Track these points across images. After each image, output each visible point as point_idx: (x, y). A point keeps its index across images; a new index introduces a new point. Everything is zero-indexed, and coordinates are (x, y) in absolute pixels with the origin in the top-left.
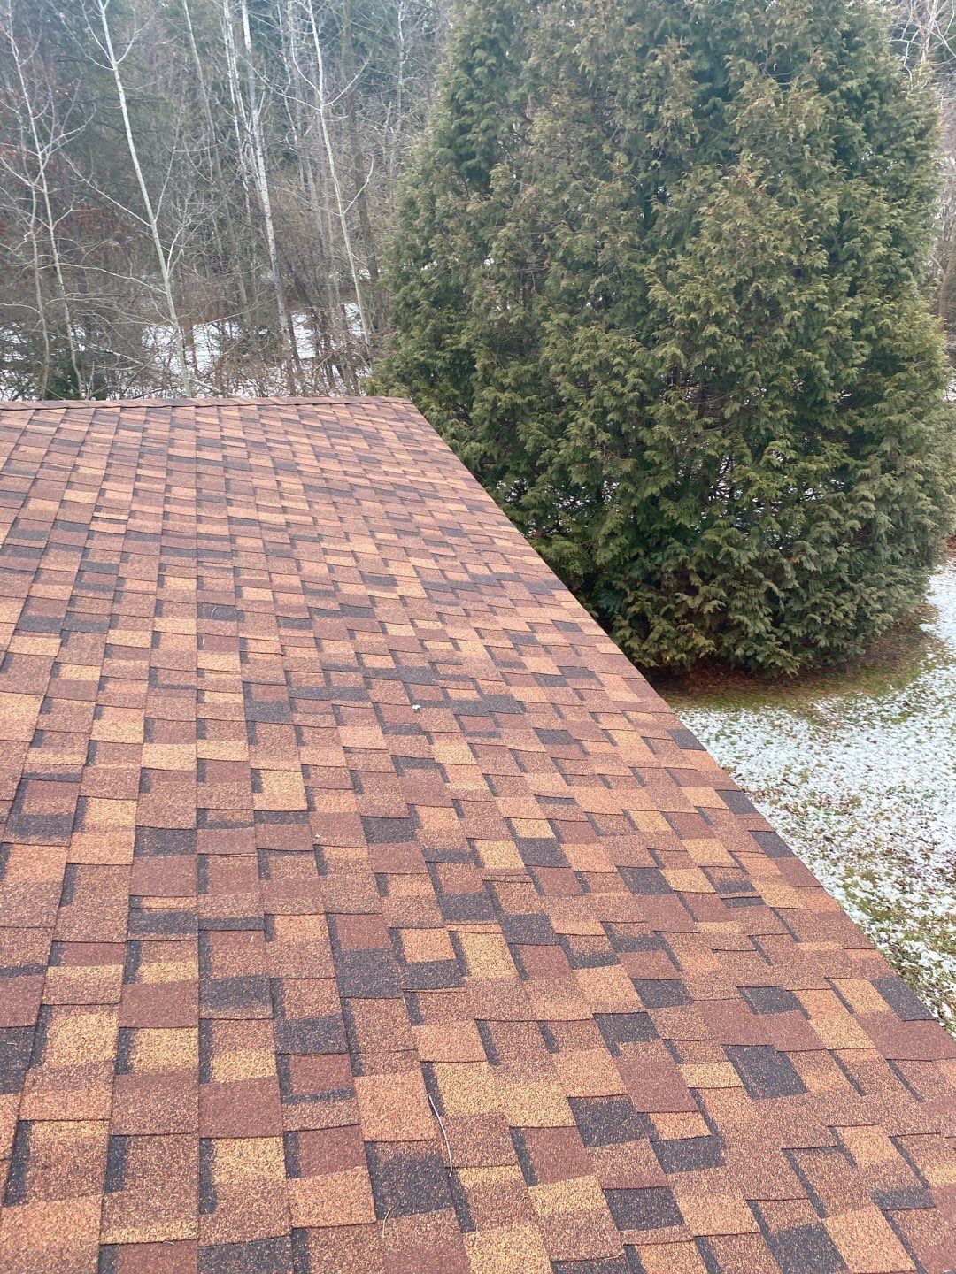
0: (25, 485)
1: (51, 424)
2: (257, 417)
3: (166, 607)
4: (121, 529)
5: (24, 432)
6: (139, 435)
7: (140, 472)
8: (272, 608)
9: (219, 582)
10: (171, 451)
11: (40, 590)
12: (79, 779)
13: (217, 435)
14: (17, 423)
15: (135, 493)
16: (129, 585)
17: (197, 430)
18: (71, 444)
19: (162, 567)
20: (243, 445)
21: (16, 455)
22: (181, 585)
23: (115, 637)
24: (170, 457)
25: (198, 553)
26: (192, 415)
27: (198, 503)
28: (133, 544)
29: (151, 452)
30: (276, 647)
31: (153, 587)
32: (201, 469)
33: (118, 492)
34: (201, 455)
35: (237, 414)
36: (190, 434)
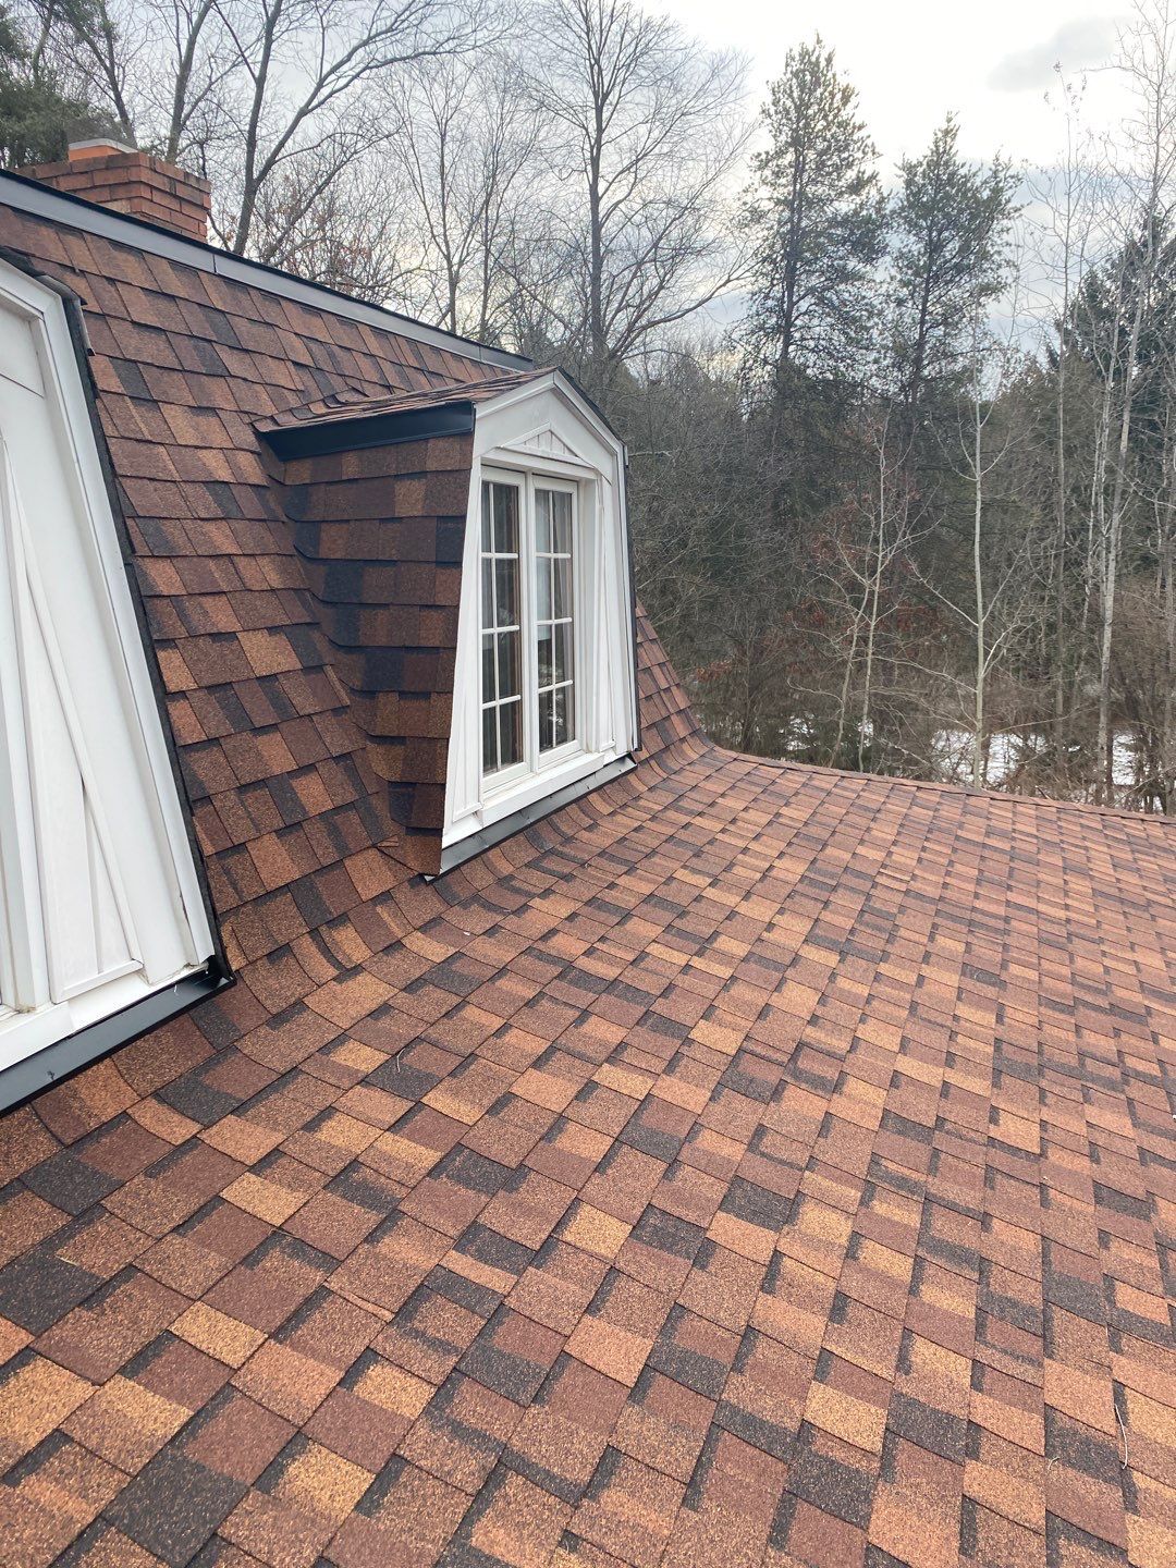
0: (825, 835)
1: (853, 791)
2: (1055, 819)
3: (933, 959)
4: (903, 887)
5: (829, 793)
6: (931, 813)
7: (926, 844)
8: (1036, 987)
9: (987, 954)
10: (959, 833)
11: (827, 916)
12: (842, 1059)
13: (1010, 827)
14: (824, 785)
15: (920, 860)
16: (902, 932)
17: (989, 819)
18: (867, 809)
19: (935, 926)
20: (1035, 841)
21: (820, 810)
22: (949, 944)
23: (884, 968)
24: (958, 838)
25: (971, 923)
26: (985, 806)
27: (978, 882)
28: (910, 902)
29: (940, 830)
30: (1035, 1021)
31: (925, 940)
32: (986, 853)
33: (904, 857)
34: (987, 841)
35: (1033, 812)
36: (982, 822)
